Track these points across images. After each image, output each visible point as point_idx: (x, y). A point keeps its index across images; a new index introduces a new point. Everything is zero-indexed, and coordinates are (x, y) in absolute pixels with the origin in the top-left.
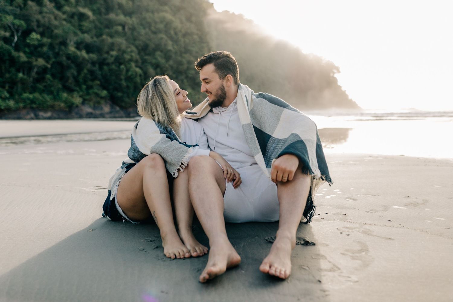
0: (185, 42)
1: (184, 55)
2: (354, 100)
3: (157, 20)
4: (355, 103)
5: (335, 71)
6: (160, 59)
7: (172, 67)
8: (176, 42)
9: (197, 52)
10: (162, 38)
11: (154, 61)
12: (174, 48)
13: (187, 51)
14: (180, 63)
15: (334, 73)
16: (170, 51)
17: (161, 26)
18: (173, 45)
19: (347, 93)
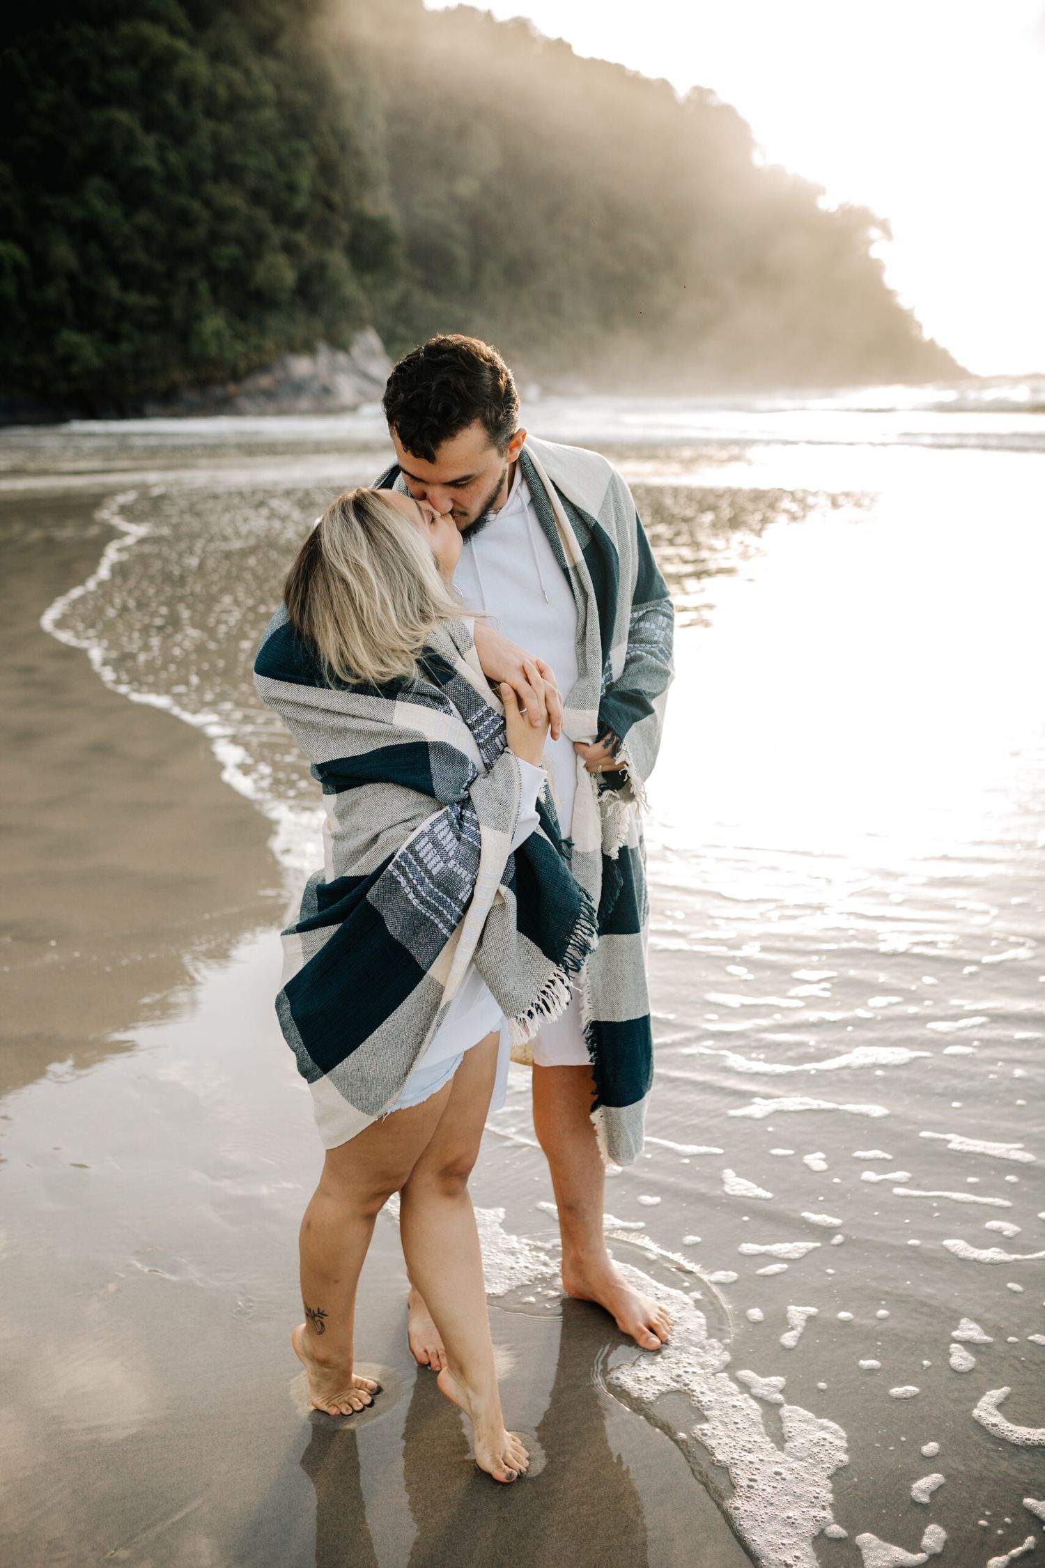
0: (215, 137)
1: (210, 189)
2: (941, 343)
3: (114, 51)
4: (944, 353)
5: (874, 233)
6: (98, 205)
7: (146, 234)
8: (179, 135)
9: (266, 175)
10: (111, 125)
11: (78, 213)
12: (163, 161)
13: (227, 171)
14: (185, 219)
15: (870, 242)
16: (146, 172)
17: (128, 76)
18: (161, 147)
19: (918, 316)
